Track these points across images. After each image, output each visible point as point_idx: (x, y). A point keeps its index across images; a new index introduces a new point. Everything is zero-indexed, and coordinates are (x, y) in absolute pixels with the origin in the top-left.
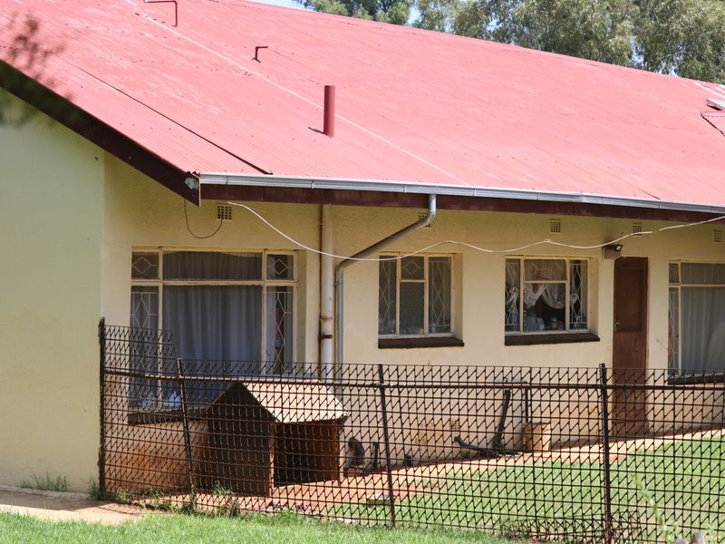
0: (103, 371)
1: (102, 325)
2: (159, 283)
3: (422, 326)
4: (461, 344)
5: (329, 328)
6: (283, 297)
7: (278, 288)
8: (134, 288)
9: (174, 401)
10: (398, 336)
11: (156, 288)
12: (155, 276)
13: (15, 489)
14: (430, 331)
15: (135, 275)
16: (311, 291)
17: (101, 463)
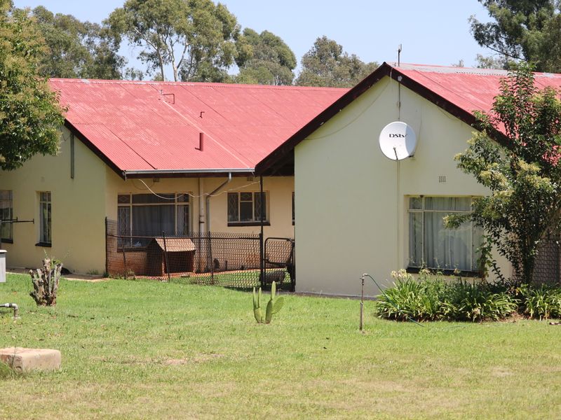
0: (107, 235)
1: (106, 219)
2: (131, 205)
3: (252, 218)
4: (270, 225)
5: (203, 219)
6: (186, 209)
7: (185, 205)
8: (119, 207)
9: (138, 245)
10: (239, 222)
11: (129, 207)
12: (129, 203)
13: (85, 274)
14: (256, 220)
15: (119, 202)
16: (195, 206)
17: (107, 265)
